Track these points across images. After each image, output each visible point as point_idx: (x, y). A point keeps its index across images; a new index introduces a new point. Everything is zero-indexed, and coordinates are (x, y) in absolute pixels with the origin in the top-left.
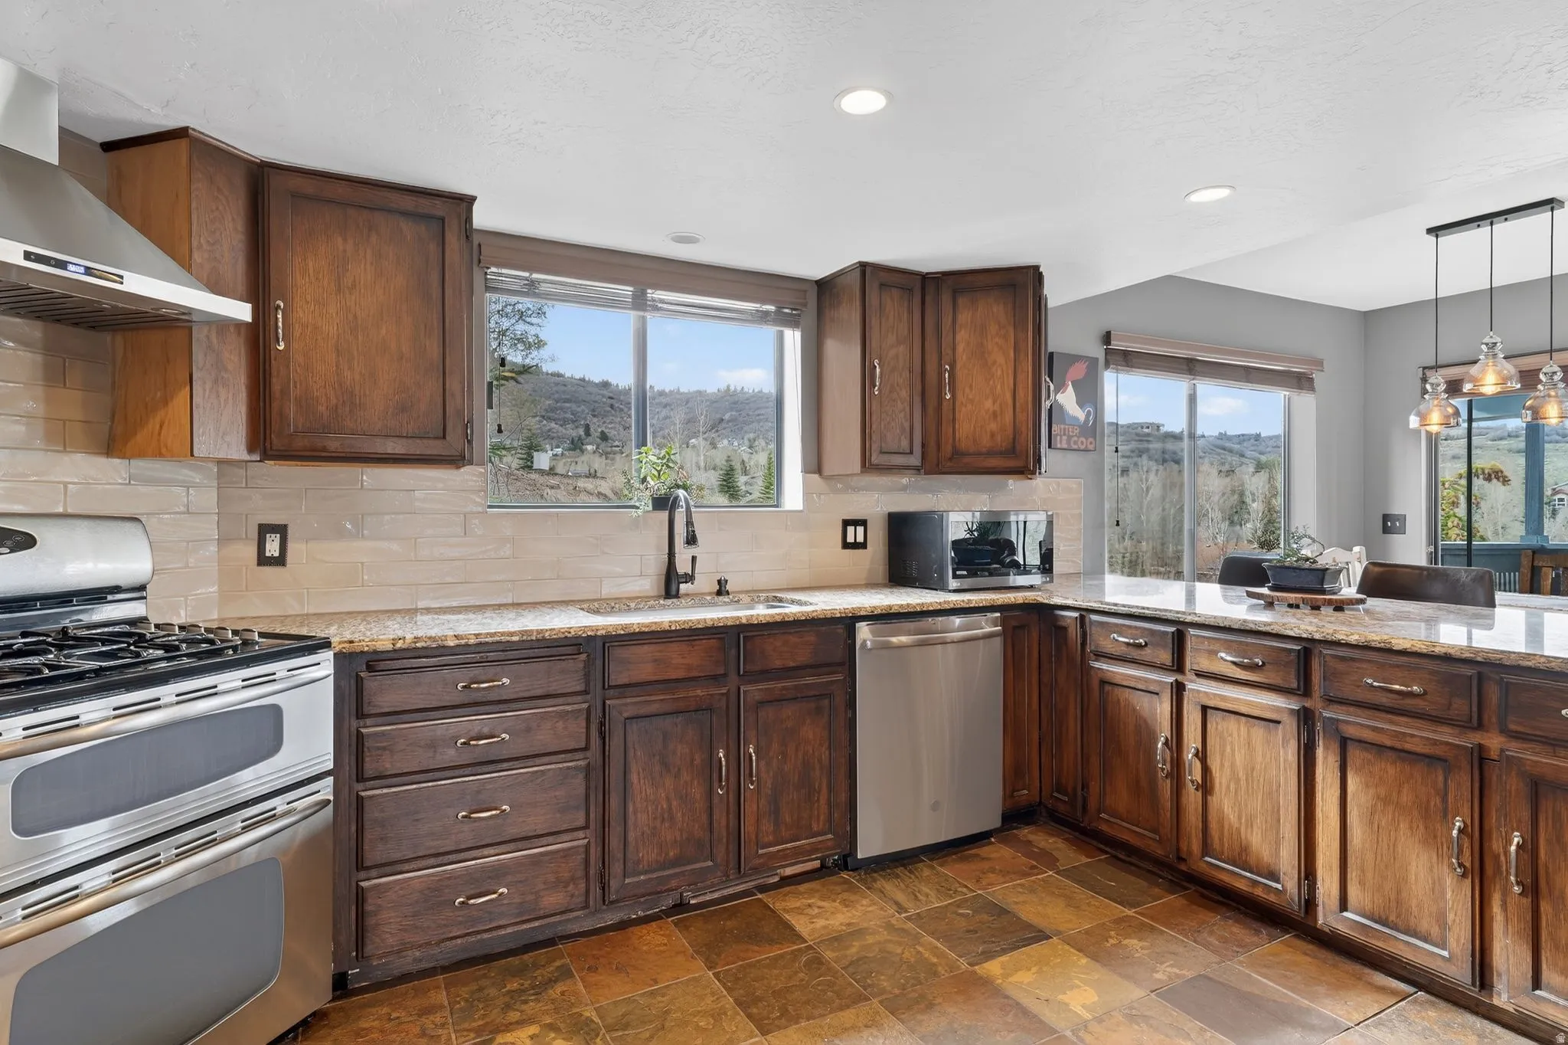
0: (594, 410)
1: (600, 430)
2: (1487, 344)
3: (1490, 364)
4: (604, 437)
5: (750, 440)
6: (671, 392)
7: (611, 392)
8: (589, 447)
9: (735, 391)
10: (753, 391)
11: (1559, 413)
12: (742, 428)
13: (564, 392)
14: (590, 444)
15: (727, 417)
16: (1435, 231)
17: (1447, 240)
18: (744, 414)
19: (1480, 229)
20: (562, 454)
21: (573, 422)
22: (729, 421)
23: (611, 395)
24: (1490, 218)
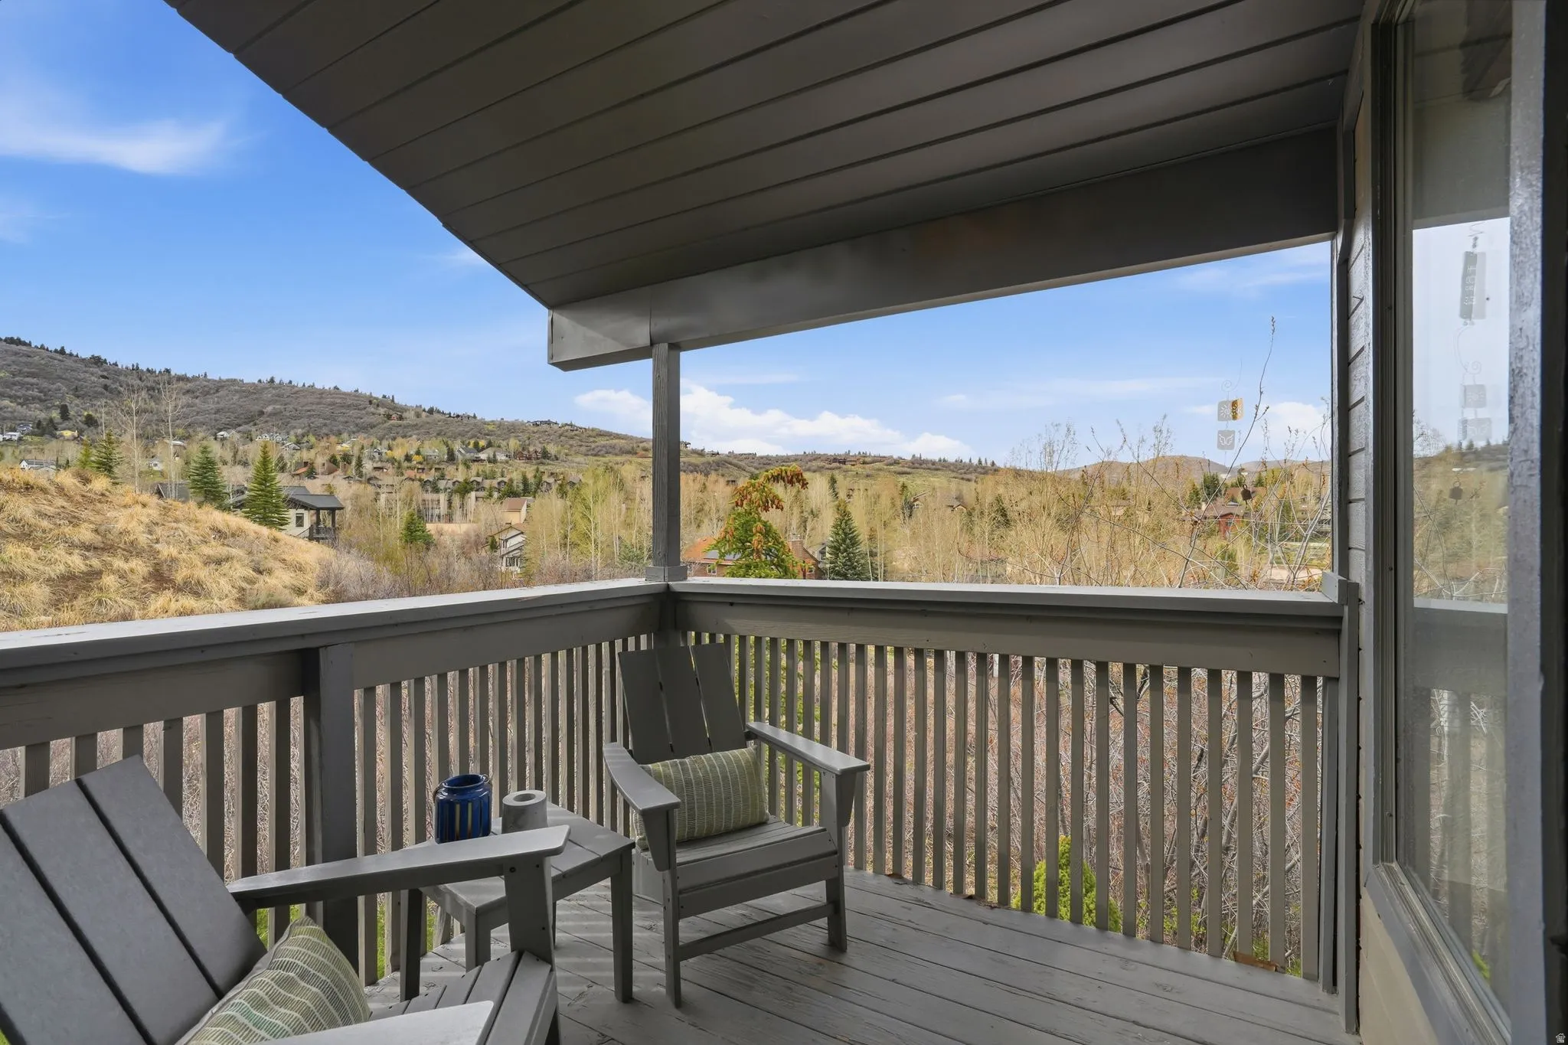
0: (76, 389)
1: (86, 414)
4: (91, 422)
5: (296, 436)
6: (195, 379)
7: (105, 370)
8: (68, 434)
9: (281, 383)
10: (304, 385)
12: (288, 423)
13: (27, 364)
14: (69, 429)
15: (269, 409)
18: (291, 407)
20: (20, 439)
21: (41, 400)
22: (271, 415)
23: (105, 374)
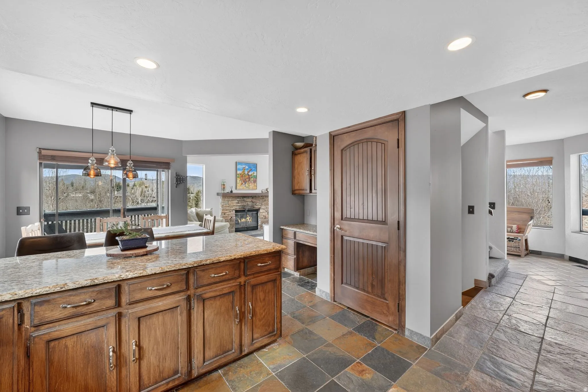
2: (111, 150)
3: (112, 157)
11: (133, 176)
16: (93, 104)
17: (96, 109)
19: (108, 110)
24: (113, 108)
